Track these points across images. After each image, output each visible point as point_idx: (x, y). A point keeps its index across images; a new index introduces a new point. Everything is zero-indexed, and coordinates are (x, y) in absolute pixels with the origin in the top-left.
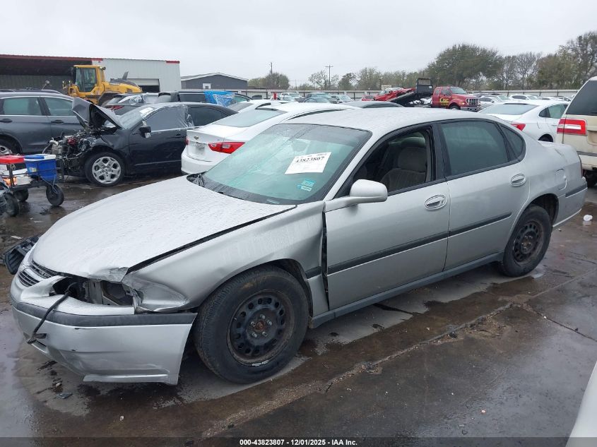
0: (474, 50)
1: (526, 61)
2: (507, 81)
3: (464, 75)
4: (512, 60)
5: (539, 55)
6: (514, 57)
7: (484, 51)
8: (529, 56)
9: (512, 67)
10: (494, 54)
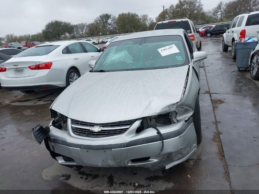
0: (61, 23)
1: (82, 26)
2: (77, 35)
3: (60, 33)
4: (76, 26)
5: (86, 24)
6: (77, 25)
7: (65, 23)
8: (82, 24)
9: (77, 29)
10: (70, 24)
